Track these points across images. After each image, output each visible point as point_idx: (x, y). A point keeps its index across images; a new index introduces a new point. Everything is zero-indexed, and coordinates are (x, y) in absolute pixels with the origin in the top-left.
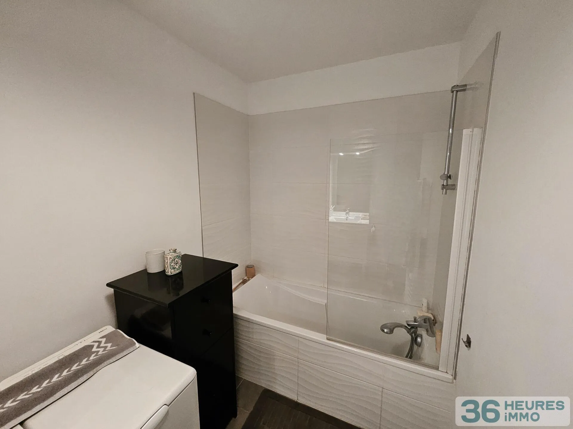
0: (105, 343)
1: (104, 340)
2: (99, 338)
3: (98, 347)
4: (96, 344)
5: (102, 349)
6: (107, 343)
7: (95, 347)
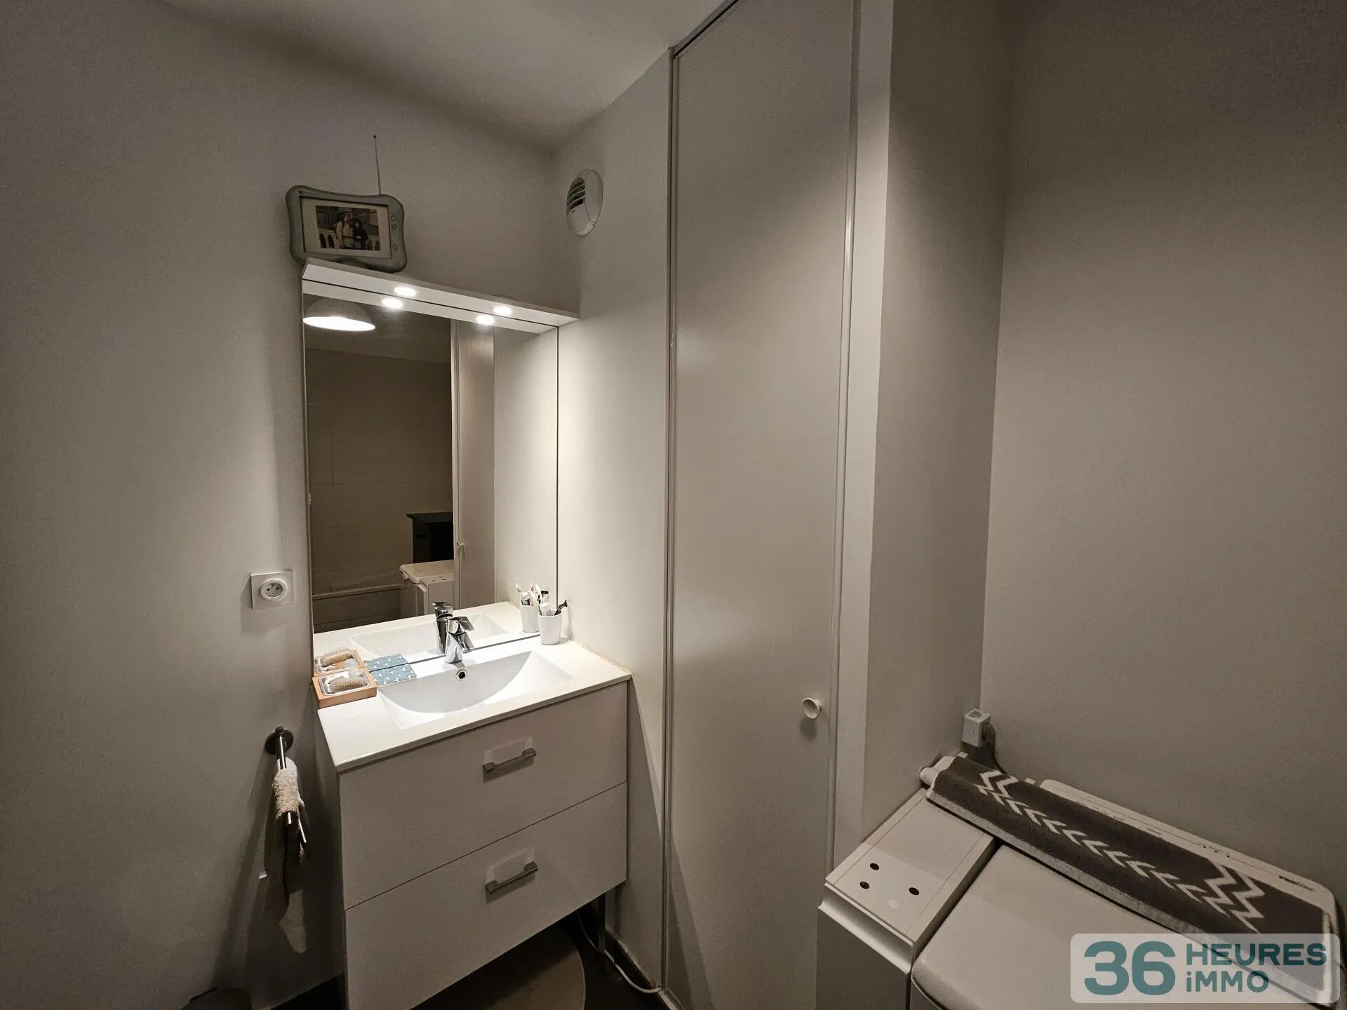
0: (1250, 900)
1: (1257, 892)
2: (1251, 876)
3: (1227, 889)
4: (1230, 880)
5: (1229, 901)
6: (1254, 905)
7: (1220, 881)
